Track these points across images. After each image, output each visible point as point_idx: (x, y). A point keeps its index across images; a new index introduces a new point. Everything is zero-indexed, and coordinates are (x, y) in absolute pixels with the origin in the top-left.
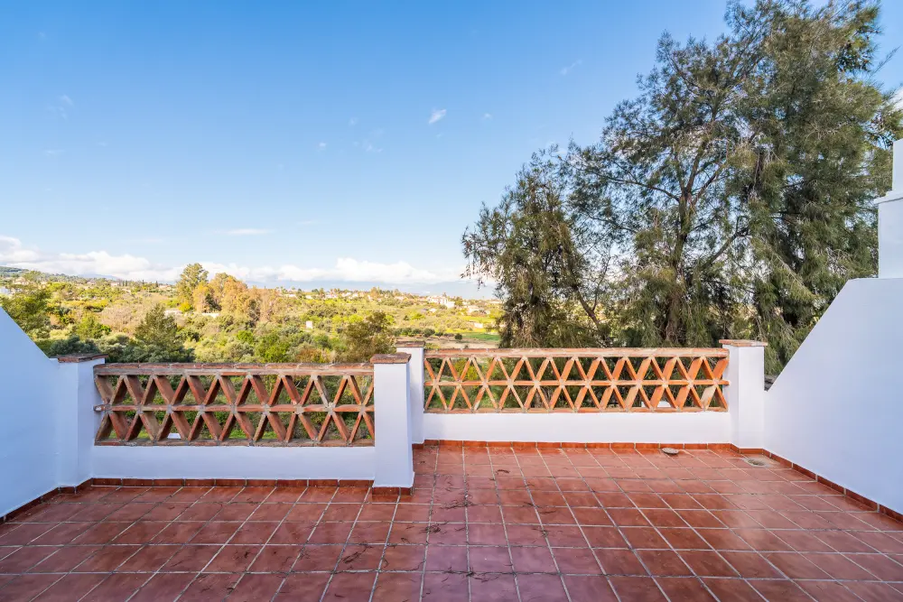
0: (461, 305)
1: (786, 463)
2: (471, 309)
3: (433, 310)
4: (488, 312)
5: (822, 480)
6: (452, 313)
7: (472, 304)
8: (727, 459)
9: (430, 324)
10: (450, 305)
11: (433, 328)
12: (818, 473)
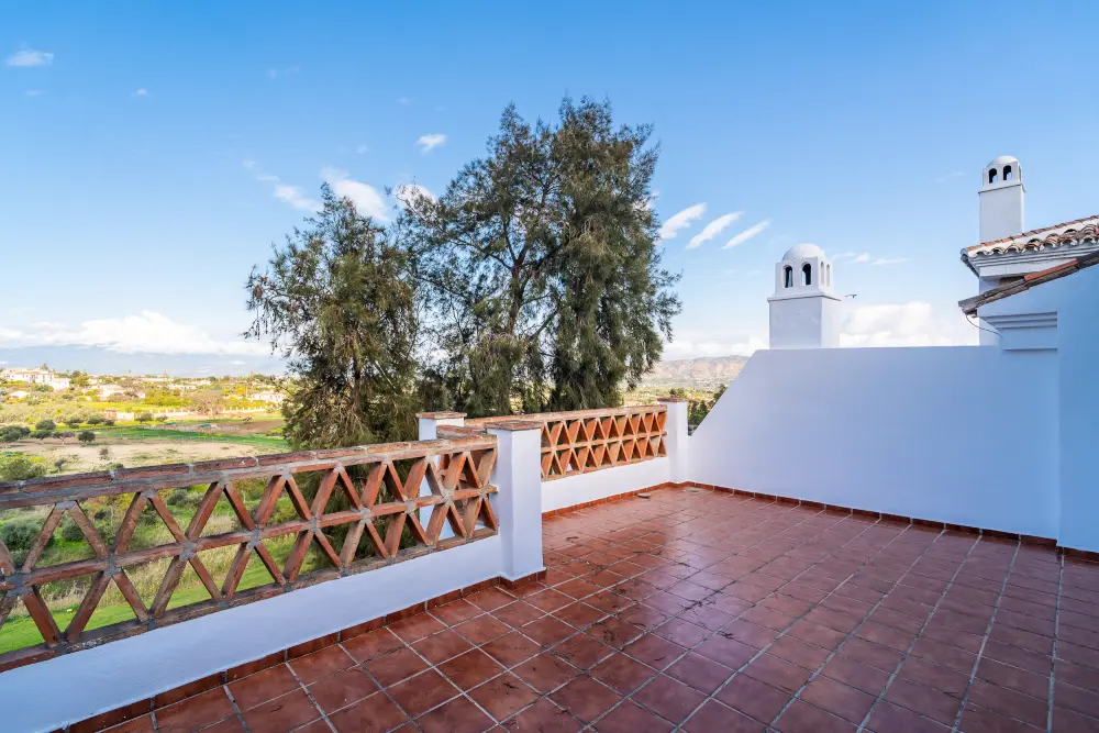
0: (84, 384)
1: (708, 487)
2: (108, 391)
3: (21, 394)
4: (142, 396)
5: (738, 493)
6: (66, 397)
7: (108, 382)
8: (667, 495)
9: (13, 418)
10: (61, 385)
11: (24, 425)
12: (734, 488)
